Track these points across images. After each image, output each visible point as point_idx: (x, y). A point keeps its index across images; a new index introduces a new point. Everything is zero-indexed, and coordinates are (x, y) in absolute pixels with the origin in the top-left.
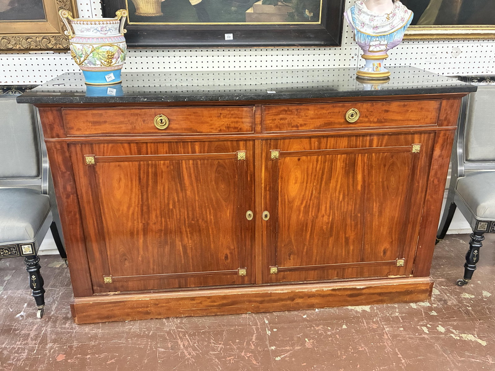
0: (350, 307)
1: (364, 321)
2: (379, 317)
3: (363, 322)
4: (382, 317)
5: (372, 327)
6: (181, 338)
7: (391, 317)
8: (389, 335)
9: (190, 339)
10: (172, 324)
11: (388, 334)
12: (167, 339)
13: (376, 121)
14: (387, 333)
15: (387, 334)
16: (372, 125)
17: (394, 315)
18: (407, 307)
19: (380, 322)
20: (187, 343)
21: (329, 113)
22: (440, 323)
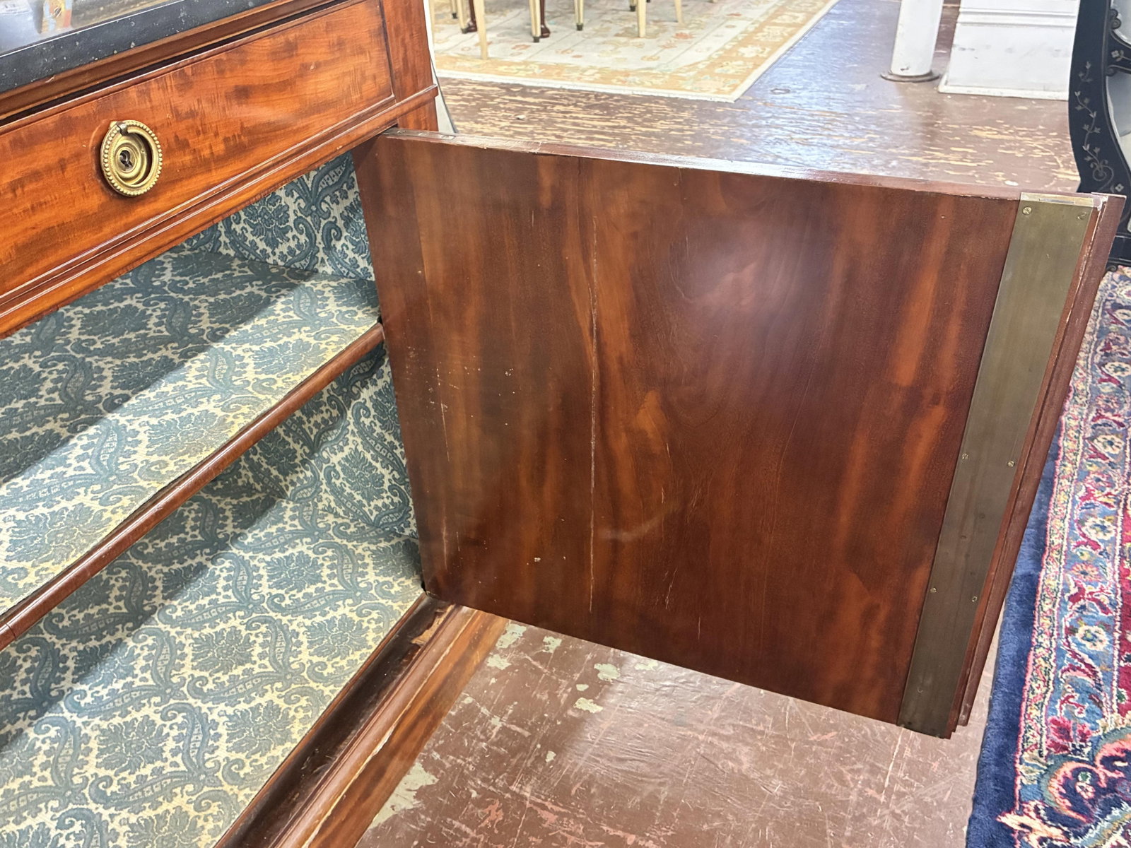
0: (379, 819)
1: (457, 824)
2: (474, 773)
3: (458, 830)
4: (479, 767)
5: (492, 822)
7: (493, 744)
8: (550, 806)
11: (547, 804)
14: (539, 801)
15: (544, 808)
16: (215, 176)
17: (495, 731)
18: (493, 681)
19: (491, 788)
22: (589, 657)
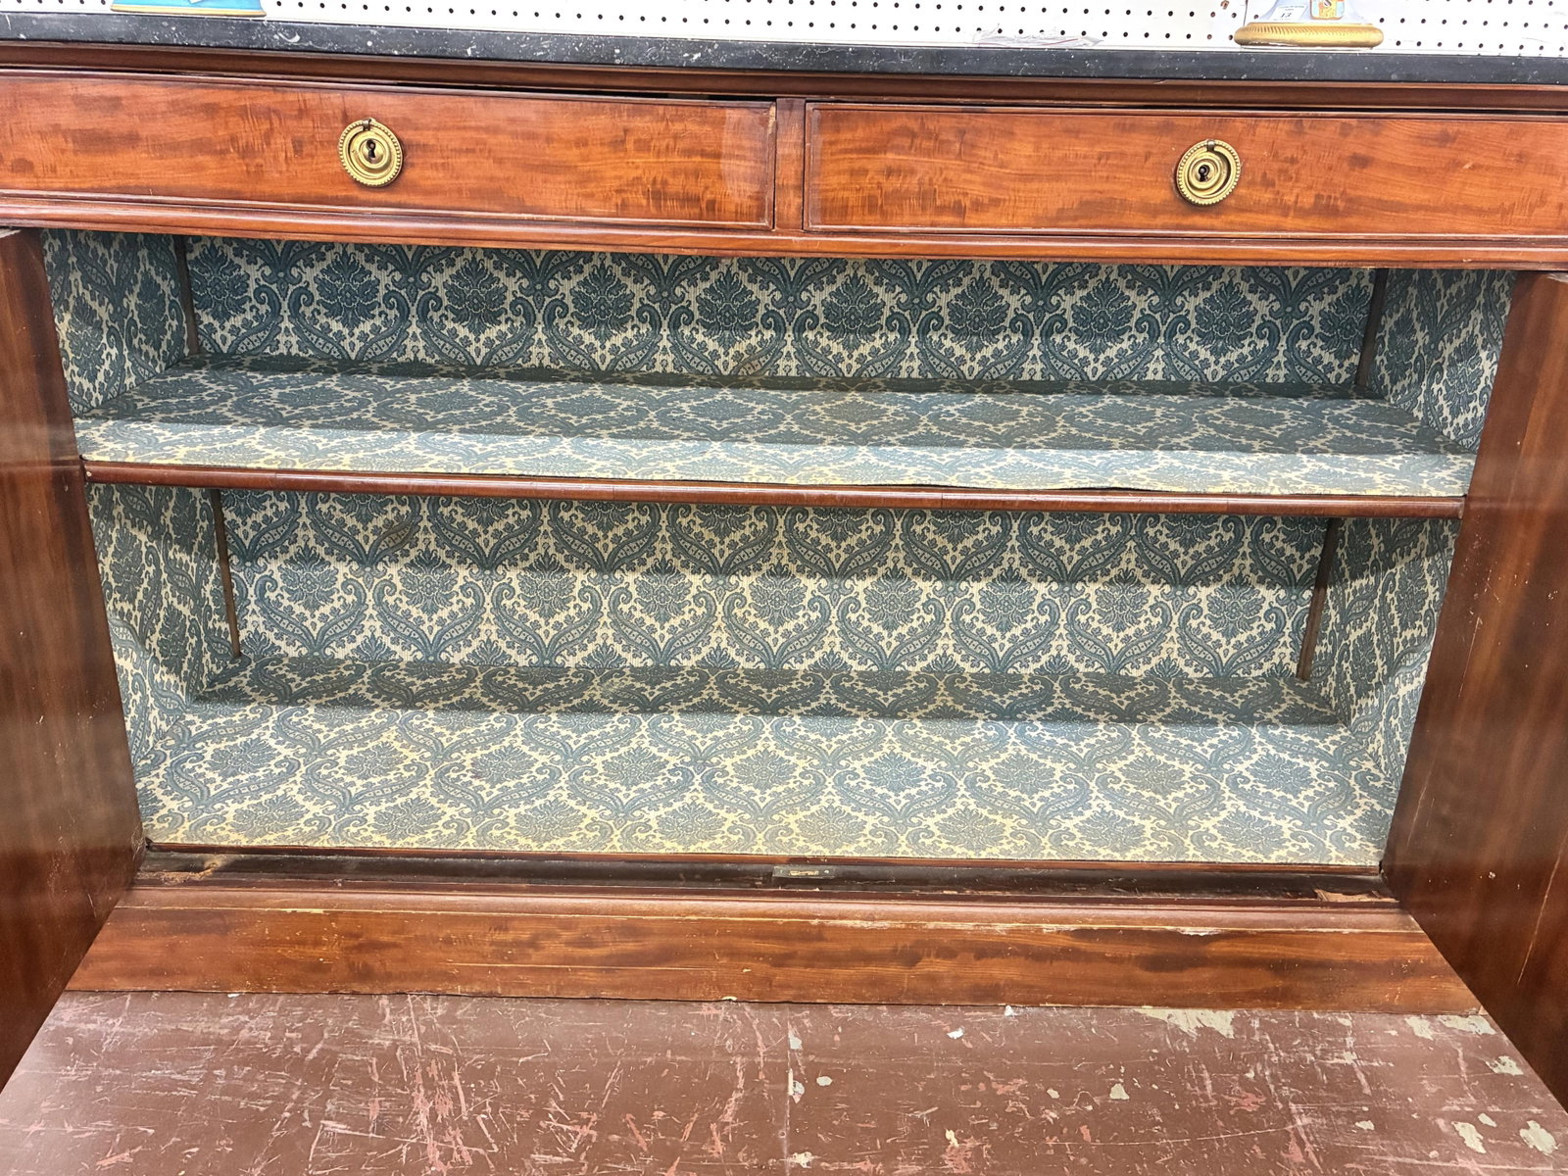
0: (1148, 1011)
1: (1206, 1074)
2: (1271, 1065)
3: (1202, 1079)
4: (1282, 1065)
5: (1238, 1104)
6: (430, 1084)
7: (1322, 1066)
8: (1309, 1148)
9: (467, 1092)
10: (409, 1021)
11: (1308, 1145)
12: (371, 1083)
13: (1307, 206)
14: (1304, 1137)
15: (1301, 1144)
16: (1289, 222)
17: (1336, 1061)
18: (1394, 1033)
19: (1272, 1087)
20: (450, 1105)
21: (1100, 159)
22: (1535, 1110)
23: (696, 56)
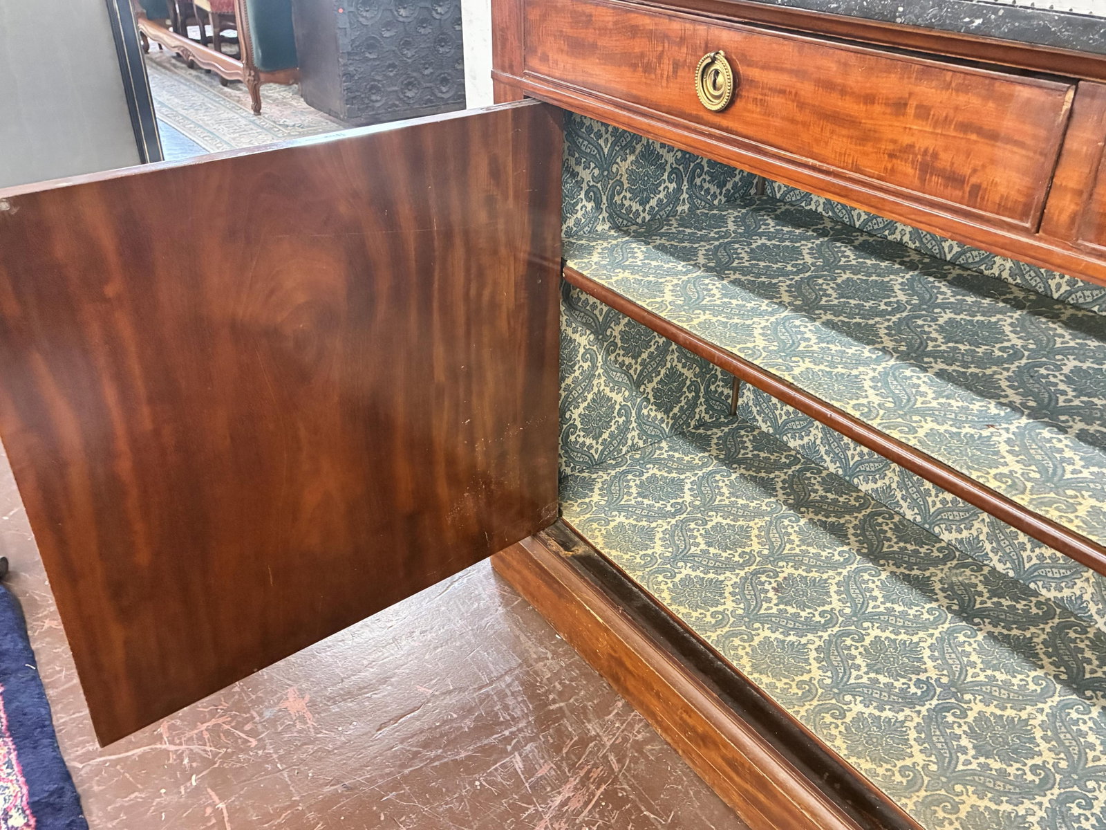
6: (584, 781)
23: (978, 22)
